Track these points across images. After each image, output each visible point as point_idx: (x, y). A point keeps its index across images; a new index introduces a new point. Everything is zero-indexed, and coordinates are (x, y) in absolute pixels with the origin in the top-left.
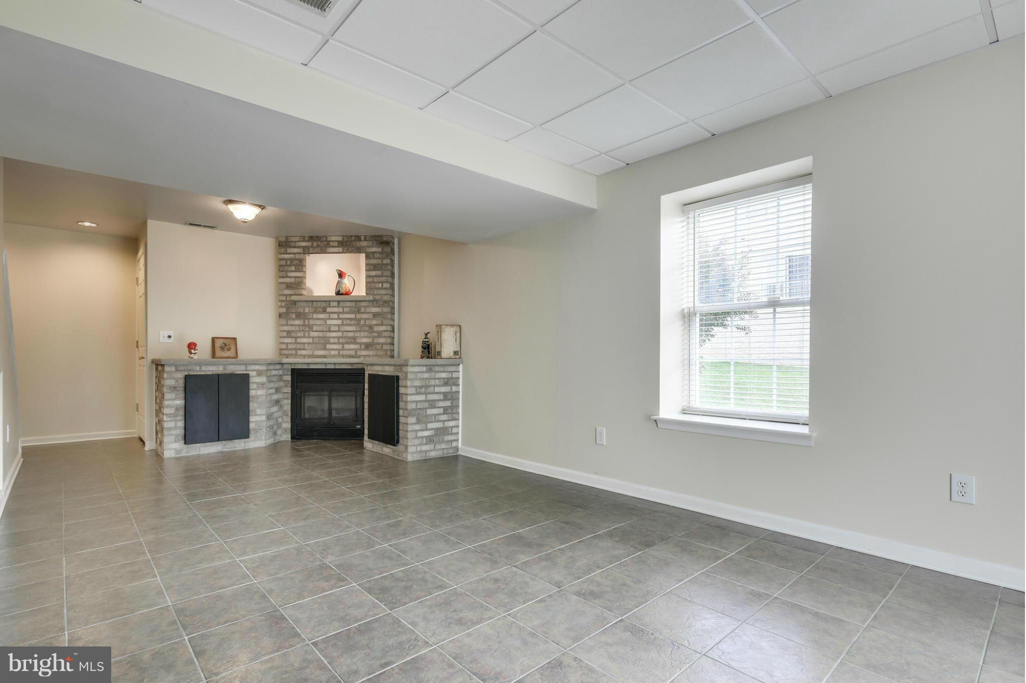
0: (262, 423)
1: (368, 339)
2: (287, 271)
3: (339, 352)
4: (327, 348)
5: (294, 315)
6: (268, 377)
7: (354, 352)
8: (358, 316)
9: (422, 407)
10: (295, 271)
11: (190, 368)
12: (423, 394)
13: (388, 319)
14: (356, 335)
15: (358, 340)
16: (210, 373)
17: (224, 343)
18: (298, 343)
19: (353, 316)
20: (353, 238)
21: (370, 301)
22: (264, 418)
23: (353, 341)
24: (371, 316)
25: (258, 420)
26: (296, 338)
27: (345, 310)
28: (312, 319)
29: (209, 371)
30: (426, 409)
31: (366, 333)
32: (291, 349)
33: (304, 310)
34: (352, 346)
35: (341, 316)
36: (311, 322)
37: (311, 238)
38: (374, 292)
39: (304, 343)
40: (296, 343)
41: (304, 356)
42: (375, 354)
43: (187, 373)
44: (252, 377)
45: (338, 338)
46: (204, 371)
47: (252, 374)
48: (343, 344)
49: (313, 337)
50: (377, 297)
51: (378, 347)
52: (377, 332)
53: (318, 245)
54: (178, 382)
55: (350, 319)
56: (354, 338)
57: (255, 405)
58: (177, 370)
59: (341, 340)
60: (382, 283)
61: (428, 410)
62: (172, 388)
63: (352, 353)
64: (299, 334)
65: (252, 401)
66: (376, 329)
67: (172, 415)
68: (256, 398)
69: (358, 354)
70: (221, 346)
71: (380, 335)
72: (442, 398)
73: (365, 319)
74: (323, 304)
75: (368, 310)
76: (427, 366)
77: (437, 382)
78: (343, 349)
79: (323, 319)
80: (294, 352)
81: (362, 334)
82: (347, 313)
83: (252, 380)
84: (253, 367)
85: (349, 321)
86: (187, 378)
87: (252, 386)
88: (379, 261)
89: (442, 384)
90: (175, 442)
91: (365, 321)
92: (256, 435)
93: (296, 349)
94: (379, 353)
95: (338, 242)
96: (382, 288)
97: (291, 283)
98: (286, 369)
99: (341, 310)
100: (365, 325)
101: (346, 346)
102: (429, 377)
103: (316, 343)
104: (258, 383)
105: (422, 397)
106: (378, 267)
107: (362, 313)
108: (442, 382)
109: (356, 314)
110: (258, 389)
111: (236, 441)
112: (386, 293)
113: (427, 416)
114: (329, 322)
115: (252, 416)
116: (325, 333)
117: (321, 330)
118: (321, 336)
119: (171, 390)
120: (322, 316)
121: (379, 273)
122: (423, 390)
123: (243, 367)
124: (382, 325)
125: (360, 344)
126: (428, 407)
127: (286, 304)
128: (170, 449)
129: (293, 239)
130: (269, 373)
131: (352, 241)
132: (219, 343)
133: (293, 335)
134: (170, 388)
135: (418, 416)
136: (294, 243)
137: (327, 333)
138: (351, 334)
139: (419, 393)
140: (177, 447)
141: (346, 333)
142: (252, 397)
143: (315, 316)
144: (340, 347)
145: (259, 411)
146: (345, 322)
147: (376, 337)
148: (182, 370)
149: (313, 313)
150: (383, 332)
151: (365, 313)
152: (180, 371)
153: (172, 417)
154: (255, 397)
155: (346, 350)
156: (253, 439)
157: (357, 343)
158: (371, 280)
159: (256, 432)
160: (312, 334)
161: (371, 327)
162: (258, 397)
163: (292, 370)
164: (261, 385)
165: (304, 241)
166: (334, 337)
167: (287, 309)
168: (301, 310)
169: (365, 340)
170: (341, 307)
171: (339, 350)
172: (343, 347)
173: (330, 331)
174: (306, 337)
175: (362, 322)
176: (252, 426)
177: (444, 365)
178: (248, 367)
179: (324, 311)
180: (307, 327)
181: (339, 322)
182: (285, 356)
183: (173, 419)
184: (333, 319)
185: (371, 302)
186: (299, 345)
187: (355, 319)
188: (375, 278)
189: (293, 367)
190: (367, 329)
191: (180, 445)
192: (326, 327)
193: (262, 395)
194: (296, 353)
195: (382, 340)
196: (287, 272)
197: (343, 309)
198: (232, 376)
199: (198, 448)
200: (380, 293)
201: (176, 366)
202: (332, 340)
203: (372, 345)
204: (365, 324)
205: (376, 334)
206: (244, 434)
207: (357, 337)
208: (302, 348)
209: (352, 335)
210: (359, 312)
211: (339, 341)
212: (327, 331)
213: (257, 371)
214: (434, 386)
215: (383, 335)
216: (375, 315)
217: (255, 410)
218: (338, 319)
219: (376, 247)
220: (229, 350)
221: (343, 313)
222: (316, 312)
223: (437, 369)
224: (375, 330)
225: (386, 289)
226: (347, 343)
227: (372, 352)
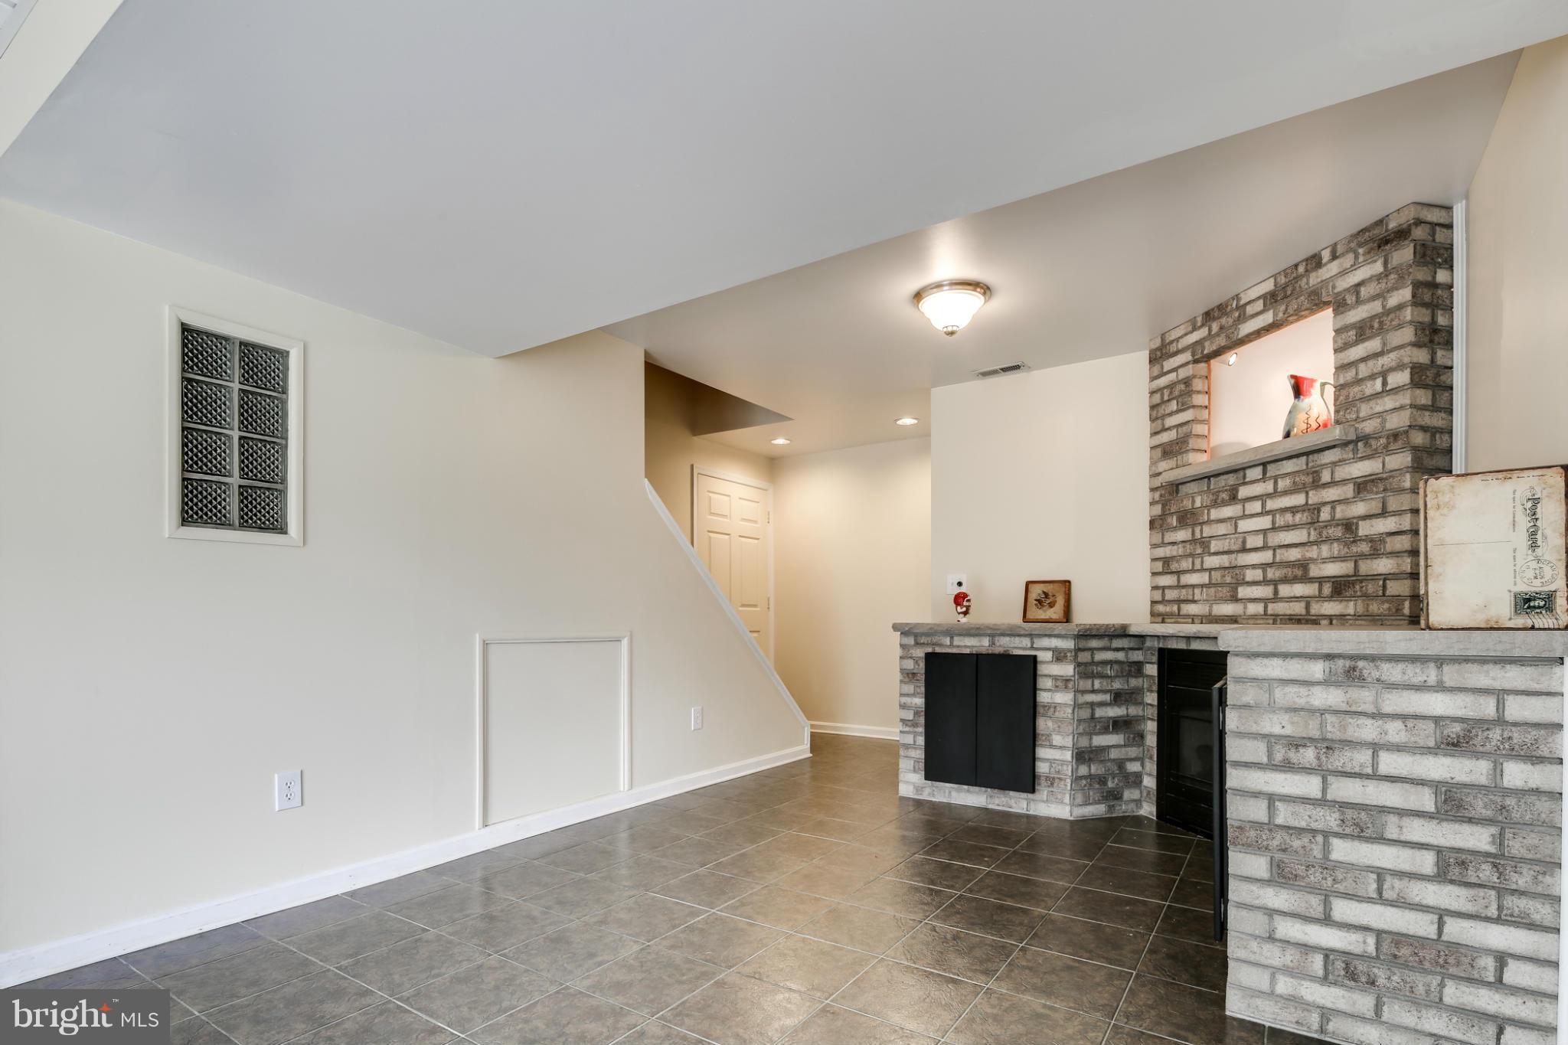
0: (1065, 767)
1: (1343, 565)
2: (1163, 417)
3: (1266, 608)
4: (1240, 596)
5: (1175, 517)
6: (1079, 665)
7: (1303, 604)
8: (1314, 497)
9: (1303, 824)
10: (1178, 411)
11: (935, 639)
12: (1307, 770)
13: (1402, 490)
14: (1308, 555)
15: (1314, 571)
16: (967, 651)
17: (1044, 593)
18: (1184, 587)
19: (1298, 499)
20: (1301, 269)
21: (1345, 444)
22: (1068, 755)
23: (1299, 573)
24: (1349, 491)
25: (1057, 757)
26: (1178, 573)
27: (1282, 484)
28: (1209, 522)
29: (966, 647)
30: (1327, 834)
31: (1335, 545)
32: (1169, 601)
33: (1193, 502)
34: (1299, 589)
35: (1271, 505)
36: (1207, 531)
37: (1208, 316)
38: (1358, 412)
39: (1193, 586)
40: (1179, 586)
41: (1192, 619)
42: (1360, 609)
43: (930, 650)
44: (1043, 662)
45: (1264, 566)
46: (958, 646)
47: (1046, 656)
48: (1275, 583)
49: (1210, 570)
50: (1368, 427)
51: (1371, 588)
52: (1369, 539)
53: (1221, 328)
54: (919, 665)
55: (1293, 510)
56: (1304, 565)
57: (1050, 724)
58: (917, 644)
59: (1271, 574)
60: (1384, 375)
61: (1336, 842)
62: (910, 676)
63: (1298, 608)
64: (1186, 564)
65: (1044, 715)
66: (1365, 529)
67: (910, 723)
68: (1052, 710)
69: (1313, 612)
70: (1039, 598)
71: (1377, 546)
72: (1430, 807)
73: (1333, 503)
74: (1231, 479)
75: (1342, 473)
76: (1329, 657)
77: (1395, 732)
78: (1276, 598)
79: (1230, 518)
80: (1175, 608)
81: (1325, 551)
82: (1285, 493)
83: (1042, 669)
84: (1046, 642)
85: (1289, 517)
86: (930, 658)
87: (1044, 683)
88: (1376, 307)
89: (1432, 744)
90: (915, 771)
91: (1333, 508)
92: (1050, 789)
93: (1179, 602)
94: (1375, 607)
95: (1264, 297)
96: (1385, 392)
97: (1171, 443)
98: (1149, 649)
99: (1268, 487)
100: (1332, 522)
101: (1285, 590)
102: (1344, 707)
103: (1216, 585)
104: (1055, 678)
105: (1310, 786)
106: (1372, 327)
107: (1326, 485)
108: (1427, 734)
109: (1307, 493)
110: (1056, 691)
111: (1012, 793)
112: (1397, 405)
113: (1327, 865)
114: (1244, 525)
115: (1042, 746)
116: (1234, 556)
117: (1226, 549)
118: (1227, 565)
119: (909, 677)
120: (1228, 511)
121: (1374, 345)
122: (1308, 755)
123: (1026, 642)
124: (1384, 513)
125: (1321, 581)
126: (1336, 829)
127: (1161, 496)
128: (907, 782)
129: (1173, 335)
130: (1084, 657)
131: (1298, 278)
132: (1036, 592)
133: (1174, 566)
134: (908, 674)
135: (1278, 856)
136: (1174, 344)
137: (1240, 555)
138: (1294, 554)
139: (1287, 767)
140: (917, 781)
141: (1283, 551)
142: (1044, 706)
143: (1215, 514)
144: (1266, 591)
145: (1057, 740)
146: (1280, 521)
147: (1363, 556)
148: (923, 644)
149: (1209, 507)
150: (1388, 539)
151: (1333, 483)
152: (921, 644)
153: (910, 726)
154: (1050, 707)
155: (1282, 600)
156: (1045, 799)
157: (1311, 580)
158: (1350, 375)
159: (1052, 784)
160: (1211, 561)
161: (1349, 526)
162: (1055, 707)
163: (1161, 651)
164: (1063, 683)
165: (1194, 329)
166: (1254, 567)
167: (1164, 506)
168: (1187, 504)
169: (1332, 569)
170: (1270, 478)
171: (1265, 601)
172: (1276, 592)
173: (1244, 550)
174: (1198, 571)
175: (1325, 514)
176: (1042, 768)
177: (1440, 661)
178: (1035, 640)
179: (1233, 498)
180: (1198, 546)
181: (1265, 522)
182: (1160, 619)
183: (911, 729)
184: (1252, 516)
185: (1351, 447)
186: (1184, 591)
187: (1305, 508)
188: (1362, 367)
189: (1161, 646)
190: (1338, 532)
191: (918, 778)
192: (1237, 538)
193: (1066, 705)
194: (1179, 610)
195: (1383, 565)
196: (1163, 420)
197: (1276, 483)
198: (1006, 658)
199: (947, 791)
200: (1378, 409)
201: (916, 635)
202: (1251, 575)
203: (1354, 583)
204: (1333, 519)
205: (1364, 547)
206: (1026, 781)
207: (1311, 559)
208: (1190, 598)
209: (1299, 556)
210: (1317, 484)
211: (1265, 576)
212: (1238, 551)
213: (1055, 650)
214: (1376, 747)
215: (1389, 548)
216: (1363, 486)
217: (1049, 735)
218: (1264, 513)
219: (1367, 262)
220: (1051, 605)
221: (1276, 494)
222: (1216, 504)
223: (1393, 672)
224: (1361, 533)
225: (1396, 390)
226: (1285, 580)
227: (1352, 604)
